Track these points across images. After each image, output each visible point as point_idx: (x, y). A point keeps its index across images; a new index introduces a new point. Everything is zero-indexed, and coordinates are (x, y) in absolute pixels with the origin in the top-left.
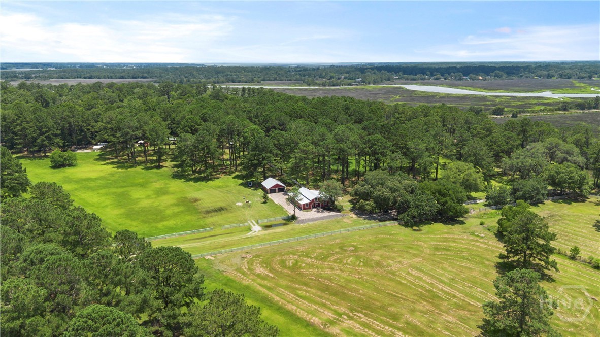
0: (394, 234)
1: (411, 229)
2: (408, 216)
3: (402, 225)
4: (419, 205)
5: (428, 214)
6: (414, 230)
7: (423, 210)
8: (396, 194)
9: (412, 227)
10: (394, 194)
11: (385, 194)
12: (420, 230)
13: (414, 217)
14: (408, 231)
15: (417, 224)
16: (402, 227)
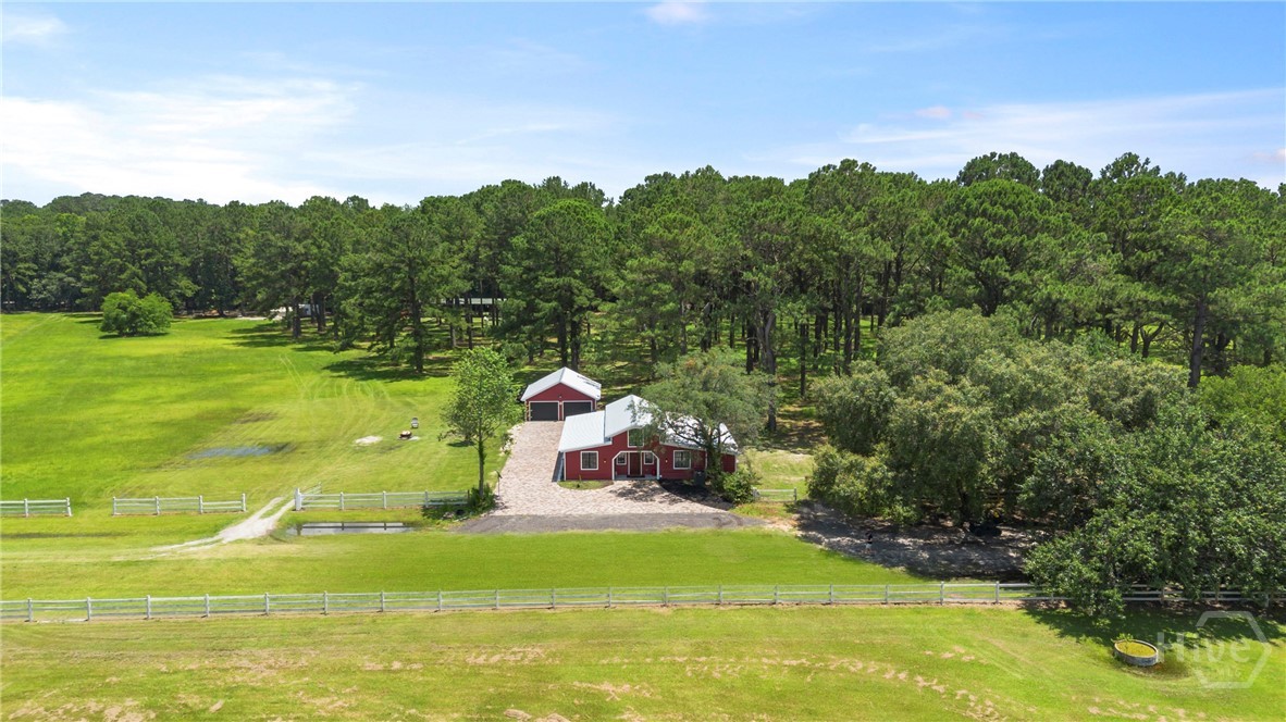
0: (957, 664)
1: (1104, 651)
2: (1087, 556)
3: (1048, 617)
4: (1170, 489)
5: (1245, 565)
6: (1124, 661)
7: (1205, 527)
8: (1029, 418)
9: (1107, 638)
10: (1014, 422)
11: (955, 410)
12: (1169, 668)
13: (1133, 570)
14: (1075, 657)
15: (1150, 619)
16: (1044, 629)
